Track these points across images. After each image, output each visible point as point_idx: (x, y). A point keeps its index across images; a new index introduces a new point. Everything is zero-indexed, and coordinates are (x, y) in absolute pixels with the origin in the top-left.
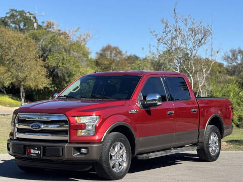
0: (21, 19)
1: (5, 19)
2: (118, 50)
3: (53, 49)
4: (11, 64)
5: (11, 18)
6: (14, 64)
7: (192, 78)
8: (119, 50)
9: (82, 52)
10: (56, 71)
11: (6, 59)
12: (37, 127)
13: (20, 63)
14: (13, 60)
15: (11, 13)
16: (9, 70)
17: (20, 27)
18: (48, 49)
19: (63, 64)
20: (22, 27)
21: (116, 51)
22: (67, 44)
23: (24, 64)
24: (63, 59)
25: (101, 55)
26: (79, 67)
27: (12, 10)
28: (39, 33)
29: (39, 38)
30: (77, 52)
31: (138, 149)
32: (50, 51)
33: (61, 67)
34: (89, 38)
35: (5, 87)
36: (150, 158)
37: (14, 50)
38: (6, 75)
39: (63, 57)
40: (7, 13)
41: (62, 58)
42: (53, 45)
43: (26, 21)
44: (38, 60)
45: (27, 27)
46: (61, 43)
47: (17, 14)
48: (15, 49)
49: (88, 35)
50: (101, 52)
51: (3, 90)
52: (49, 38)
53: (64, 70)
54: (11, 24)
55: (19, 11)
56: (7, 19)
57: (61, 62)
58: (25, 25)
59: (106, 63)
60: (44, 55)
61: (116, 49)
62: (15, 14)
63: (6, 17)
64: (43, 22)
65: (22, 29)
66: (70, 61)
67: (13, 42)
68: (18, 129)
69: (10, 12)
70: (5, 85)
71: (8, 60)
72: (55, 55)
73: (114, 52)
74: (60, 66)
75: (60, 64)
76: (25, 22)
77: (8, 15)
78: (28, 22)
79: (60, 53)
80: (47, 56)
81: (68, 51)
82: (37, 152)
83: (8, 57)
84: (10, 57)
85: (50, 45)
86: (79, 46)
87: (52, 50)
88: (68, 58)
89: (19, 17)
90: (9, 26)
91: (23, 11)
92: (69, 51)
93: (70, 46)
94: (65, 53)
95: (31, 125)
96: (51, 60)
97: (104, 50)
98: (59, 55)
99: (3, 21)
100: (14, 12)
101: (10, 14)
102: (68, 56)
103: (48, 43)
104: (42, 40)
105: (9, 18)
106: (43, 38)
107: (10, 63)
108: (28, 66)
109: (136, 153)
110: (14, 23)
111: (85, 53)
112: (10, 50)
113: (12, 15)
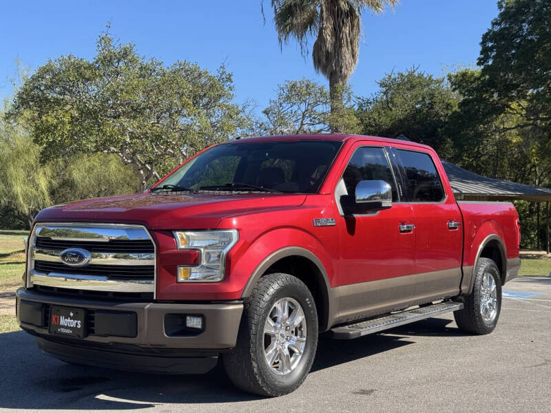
12: (76, 259)
31: (336, 315)
36: (363, 334)
68: (36, 262)
82: (72, 323)
95: (63, 252)
109: (330, 324)
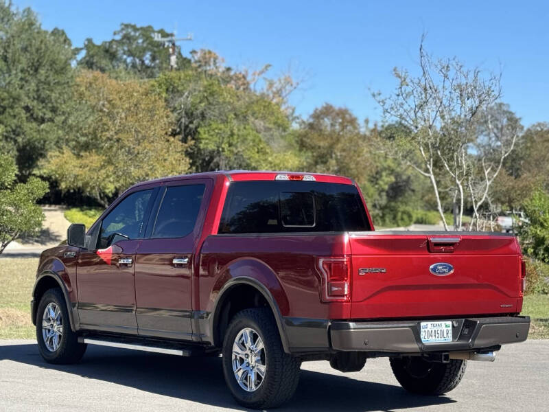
0: (145, 45)
1: (111, 46)
2: (347, 116)
3: (209, 114)
4: (114, 149)
5: (123, 43)
6: (122, 148)
7: (461, 187)
8: (350, 115)
9: (273, 119)
10: (215, 160)
11: (104, 138)
13: (132, 146)
14: (118, 140)
15: (124, 32)
16: (110, 162)
17: (143, 62)
18: (198, 112)
19: (230, 145)
20: (147, 62)
21: (343, 118)
22: (241, 102)
23: (140, 148)
24: (232, 135)
25: (311, 126)
26: (265, 153)
27: (127, 26)
28: (180, 79)
29: (179, 88)
30: (264, 118)
32: (203, 116)
33: (227, 153)
34: (288, 87)
35: (107, 196)
37: (121, 119)
38: (103, 171)
39: (232, 131)
40: (115, 34)
41: (229, 133)
42: (210, 104)
43: (155, 49)
44: (172, 139)
45: (157, 61)
46: (227, 100)
47: (137, 34)
48: (123, 115)
49: (288, 82)
50: (311, 121)
51: (102, 202)
52: (202, 89)
53: (232, 159)
54: (125, 57)
55: (142, 28)
56: (115, 46)
57: (225, 141)
58: (153, 59)
59: (322, 144)
60: (191, 126)
61: (343, 113)
62: (132, 33)
63: (113, 40)
64: (194, 52)
65: (148, 67)
66: (246, 139)
67: (118, 102)
69: (123, 29)
70: (107, 191)
71: (109, 139)
72: (214, 126)
73: (340, 120)
74: (223, 150)
75: (225, 146)
76: (155, 52)
77: (118, 37)
78: (160, 52)
79: (225, 122)
80: (196, 128)
81: (242, 117)
83: (108, 134)
84: (111, 133)
85: (203, 105)
86: (268, 106)
87: (207, 116)
88: (241, 133)
89: (140, 41)
90: (119, 60)
91: (150, 27)
92: (245, 117)
93: (247, 107)
94: (235, 122)
96: (206, 136)
97: (318, 116)
98: (222, 126)
99: (107, 51)
100: (130, 30)
101: (121, 34)
102: (242, 127)
103: (198, 101)
104: (186, 94)
105: (120, 42)
106: (190, 88)
107: (111, 147)
108: (151, 153)
110: (130, 54)
111: (280, 121)
112: (113, 118)
113: (127, 37)
